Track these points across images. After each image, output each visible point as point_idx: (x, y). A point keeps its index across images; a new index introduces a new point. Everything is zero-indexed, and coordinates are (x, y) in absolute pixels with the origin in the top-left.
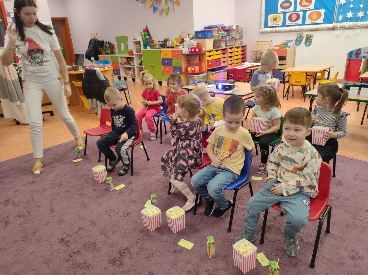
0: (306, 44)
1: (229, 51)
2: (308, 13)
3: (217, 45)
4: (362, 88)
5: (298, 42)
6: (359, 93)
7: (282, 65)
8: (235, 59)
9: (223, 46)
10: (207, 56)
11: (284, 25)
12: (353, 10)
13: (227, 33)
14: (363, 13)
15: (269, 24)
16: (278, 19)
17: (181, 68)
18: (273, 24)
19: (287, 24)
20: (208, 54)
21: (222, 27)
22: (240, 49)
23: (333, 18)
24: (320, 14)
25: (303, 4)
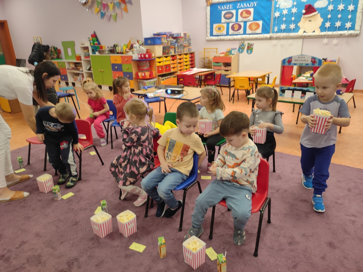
0: (247, 52)
1: (178, 57)
2: (248, 24)
3: (167, 52)
4: (295, 92)
5: (241, 50)
6: (293, 96)
7: (228, 71)
8: (184, 65)
9: (172, 52)
10: (157, 62)
11: (228, 34)
12: (285, 22)
13: (175, 40)
14: (295, 25)
15: (215, 33)
16: (222, 29)
17: (132, 73)
18: (218, 33)
19: (230, 33)
20: (157, 60)
21: (170, 35)
22: (188, 56)
23: (270, 29)
24: (258, 25)
25: (243, 16)
